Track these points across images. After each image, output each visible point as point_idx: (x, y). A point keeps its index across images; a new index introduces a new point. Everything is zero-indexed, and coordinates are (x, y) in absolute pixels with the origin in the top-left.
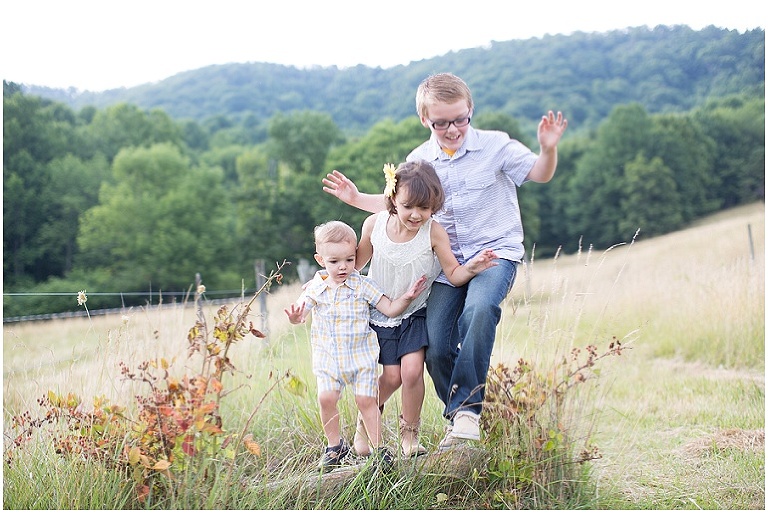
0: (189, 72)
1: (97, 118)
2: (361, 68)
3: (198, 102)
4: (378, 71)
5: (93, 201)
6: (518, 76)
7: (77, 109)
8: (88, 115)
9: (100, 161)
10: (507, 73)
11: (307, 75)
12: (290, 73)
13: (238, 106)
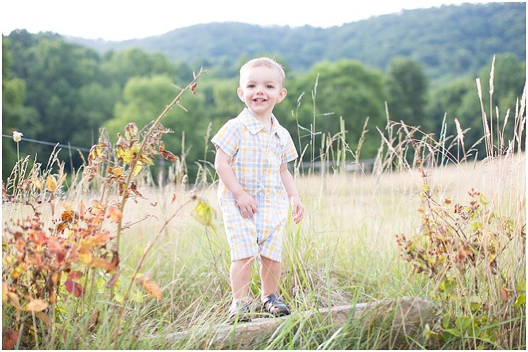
0: (184, 28)
1: (115, 58)
2: (307, 27)
3: (189, 49)
4: (319, 29)
5: (109, 116)
6: (421, 34)
7: (102, 52)
8: (109, 56)
9: (116, 87)
10: (413, 32)
11: (267, 31)
12: (256, 29)
13: (217, 52)
